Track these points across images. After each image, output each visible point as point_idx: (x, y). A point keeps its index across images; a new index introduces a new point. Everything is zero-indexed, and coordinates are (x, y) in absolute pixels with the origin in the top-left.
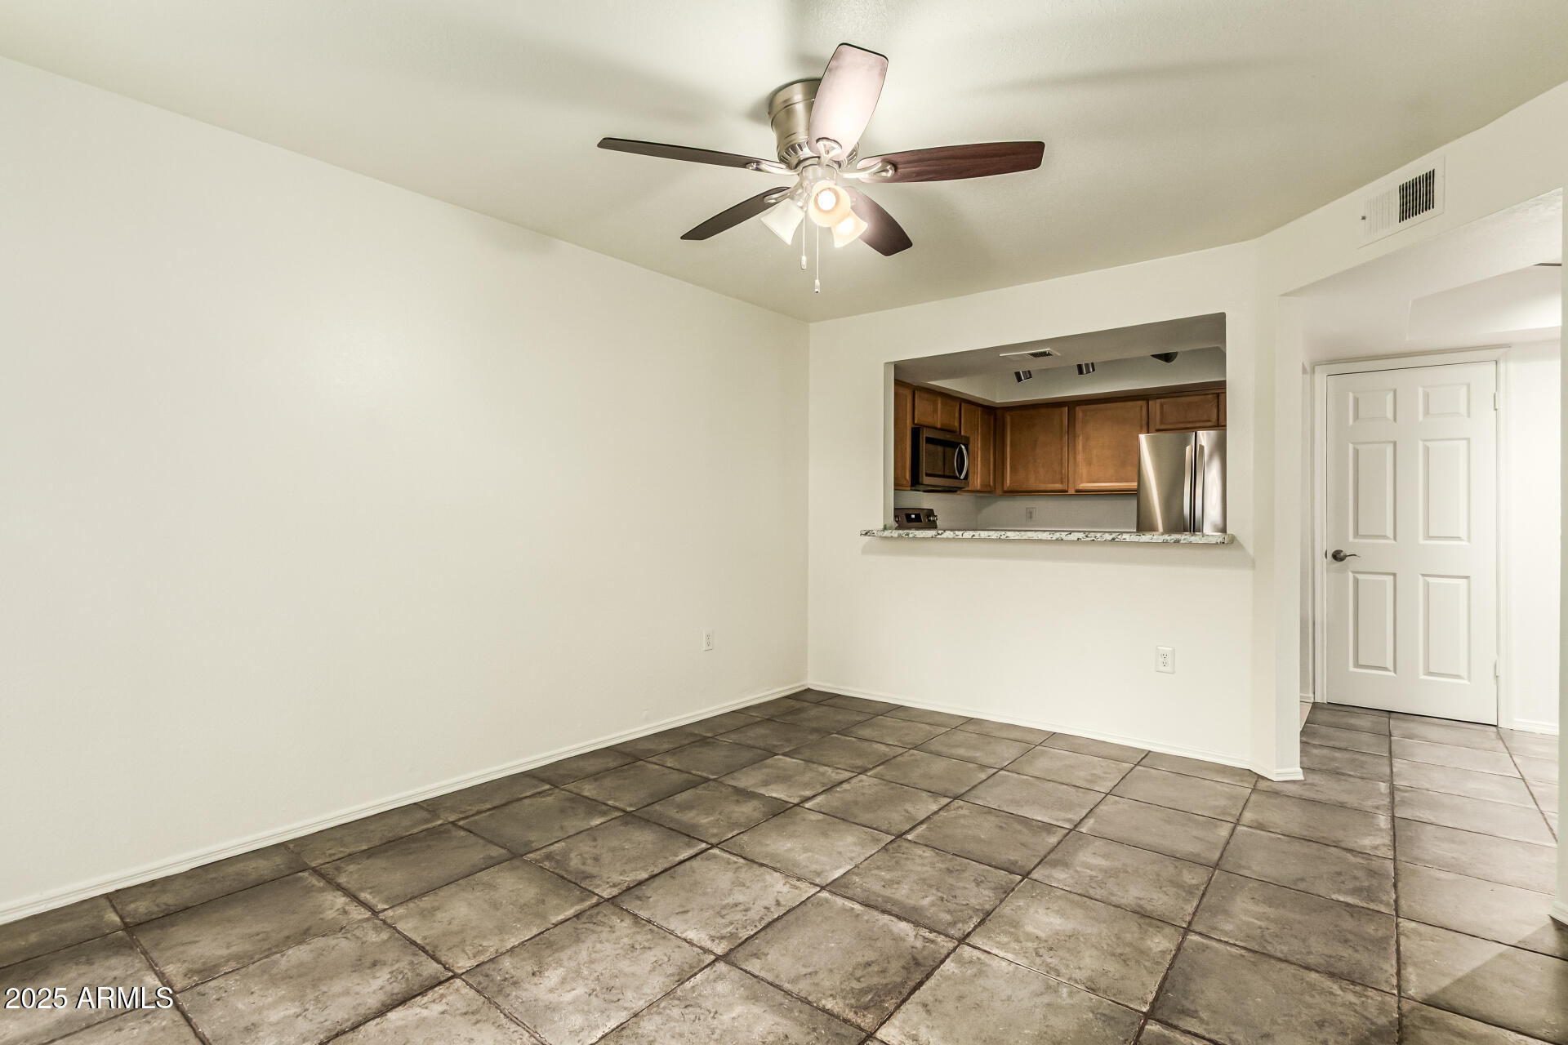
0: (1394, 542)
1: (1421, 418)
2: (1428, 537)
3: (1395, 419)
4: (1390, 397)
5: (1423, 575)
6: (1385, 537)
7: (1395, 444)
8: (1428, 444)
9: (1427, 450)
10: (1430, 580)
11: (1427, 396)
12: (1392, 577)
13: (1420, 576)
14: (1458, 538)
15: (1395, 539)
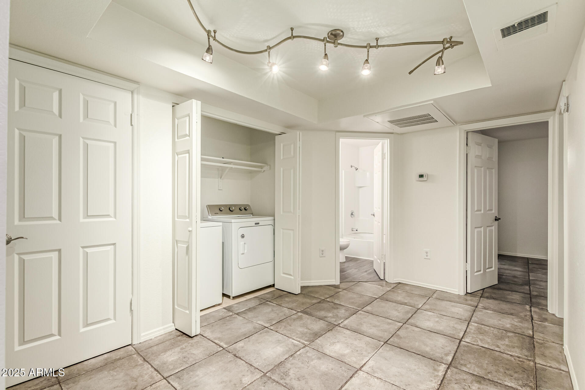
0: (59, 222)
1: (81, 120)
2: (87, 216)
3: (60, 116)
4: (56, 95)
5: (83, 247)
6: (51, 218)
7: (60, 136)
8: (88, 142)
9: (86, 146)
10: (87, 250)
11: (86, 103)
12: (57, 253)
13: (81, 248)
14: (108, 216)
15: (60, 219)
